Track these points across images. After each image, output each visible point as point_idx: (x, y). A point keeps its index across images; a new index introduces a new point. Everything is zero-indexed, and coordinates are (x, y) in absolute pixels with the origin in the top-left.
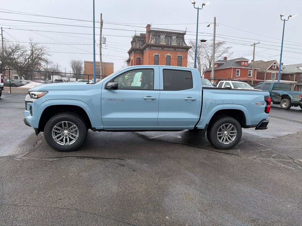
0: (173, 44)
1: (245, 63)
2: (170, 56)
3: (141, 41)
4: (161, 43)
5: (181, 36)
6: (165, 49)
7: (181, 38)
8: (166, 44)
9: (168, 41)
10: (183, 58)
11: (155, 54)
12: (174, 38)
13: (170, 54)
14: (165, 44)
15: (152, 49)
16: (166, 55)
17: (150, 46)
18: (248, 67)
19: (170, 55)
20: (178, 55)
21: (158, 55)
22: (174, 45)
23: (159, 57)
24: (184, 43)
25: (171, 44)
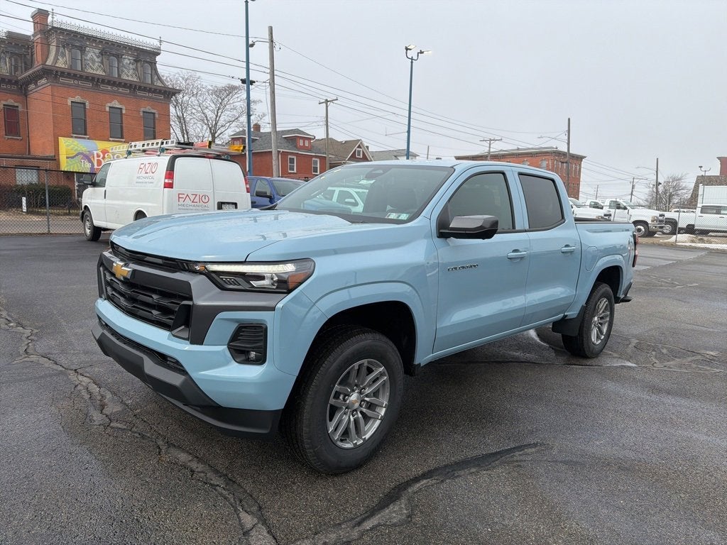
0: (125, 77)
1: (304, 143)
2: (121, 109)
3: (16, 54)
4: (90, 71)
5: (146, 57)
6: (103, 87)
7: (147, 62)
8: (104, 74)
9: (111, 66)
10: (157, 116)
11: (73, 100)
12: (127, 60)
13: (120, 102)
14: (101, 73)
15: (63, 84)
16: (109, 105)
17: (51, 74)
18: (310, 150)
19: (120, 106)
20: (142, 109)
21: (84, 104)
22: (130, 78)
23: (85, 108)
24: (156, 77)
25: (119, 75)
